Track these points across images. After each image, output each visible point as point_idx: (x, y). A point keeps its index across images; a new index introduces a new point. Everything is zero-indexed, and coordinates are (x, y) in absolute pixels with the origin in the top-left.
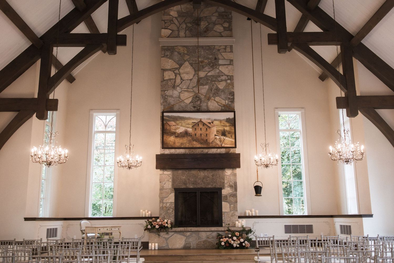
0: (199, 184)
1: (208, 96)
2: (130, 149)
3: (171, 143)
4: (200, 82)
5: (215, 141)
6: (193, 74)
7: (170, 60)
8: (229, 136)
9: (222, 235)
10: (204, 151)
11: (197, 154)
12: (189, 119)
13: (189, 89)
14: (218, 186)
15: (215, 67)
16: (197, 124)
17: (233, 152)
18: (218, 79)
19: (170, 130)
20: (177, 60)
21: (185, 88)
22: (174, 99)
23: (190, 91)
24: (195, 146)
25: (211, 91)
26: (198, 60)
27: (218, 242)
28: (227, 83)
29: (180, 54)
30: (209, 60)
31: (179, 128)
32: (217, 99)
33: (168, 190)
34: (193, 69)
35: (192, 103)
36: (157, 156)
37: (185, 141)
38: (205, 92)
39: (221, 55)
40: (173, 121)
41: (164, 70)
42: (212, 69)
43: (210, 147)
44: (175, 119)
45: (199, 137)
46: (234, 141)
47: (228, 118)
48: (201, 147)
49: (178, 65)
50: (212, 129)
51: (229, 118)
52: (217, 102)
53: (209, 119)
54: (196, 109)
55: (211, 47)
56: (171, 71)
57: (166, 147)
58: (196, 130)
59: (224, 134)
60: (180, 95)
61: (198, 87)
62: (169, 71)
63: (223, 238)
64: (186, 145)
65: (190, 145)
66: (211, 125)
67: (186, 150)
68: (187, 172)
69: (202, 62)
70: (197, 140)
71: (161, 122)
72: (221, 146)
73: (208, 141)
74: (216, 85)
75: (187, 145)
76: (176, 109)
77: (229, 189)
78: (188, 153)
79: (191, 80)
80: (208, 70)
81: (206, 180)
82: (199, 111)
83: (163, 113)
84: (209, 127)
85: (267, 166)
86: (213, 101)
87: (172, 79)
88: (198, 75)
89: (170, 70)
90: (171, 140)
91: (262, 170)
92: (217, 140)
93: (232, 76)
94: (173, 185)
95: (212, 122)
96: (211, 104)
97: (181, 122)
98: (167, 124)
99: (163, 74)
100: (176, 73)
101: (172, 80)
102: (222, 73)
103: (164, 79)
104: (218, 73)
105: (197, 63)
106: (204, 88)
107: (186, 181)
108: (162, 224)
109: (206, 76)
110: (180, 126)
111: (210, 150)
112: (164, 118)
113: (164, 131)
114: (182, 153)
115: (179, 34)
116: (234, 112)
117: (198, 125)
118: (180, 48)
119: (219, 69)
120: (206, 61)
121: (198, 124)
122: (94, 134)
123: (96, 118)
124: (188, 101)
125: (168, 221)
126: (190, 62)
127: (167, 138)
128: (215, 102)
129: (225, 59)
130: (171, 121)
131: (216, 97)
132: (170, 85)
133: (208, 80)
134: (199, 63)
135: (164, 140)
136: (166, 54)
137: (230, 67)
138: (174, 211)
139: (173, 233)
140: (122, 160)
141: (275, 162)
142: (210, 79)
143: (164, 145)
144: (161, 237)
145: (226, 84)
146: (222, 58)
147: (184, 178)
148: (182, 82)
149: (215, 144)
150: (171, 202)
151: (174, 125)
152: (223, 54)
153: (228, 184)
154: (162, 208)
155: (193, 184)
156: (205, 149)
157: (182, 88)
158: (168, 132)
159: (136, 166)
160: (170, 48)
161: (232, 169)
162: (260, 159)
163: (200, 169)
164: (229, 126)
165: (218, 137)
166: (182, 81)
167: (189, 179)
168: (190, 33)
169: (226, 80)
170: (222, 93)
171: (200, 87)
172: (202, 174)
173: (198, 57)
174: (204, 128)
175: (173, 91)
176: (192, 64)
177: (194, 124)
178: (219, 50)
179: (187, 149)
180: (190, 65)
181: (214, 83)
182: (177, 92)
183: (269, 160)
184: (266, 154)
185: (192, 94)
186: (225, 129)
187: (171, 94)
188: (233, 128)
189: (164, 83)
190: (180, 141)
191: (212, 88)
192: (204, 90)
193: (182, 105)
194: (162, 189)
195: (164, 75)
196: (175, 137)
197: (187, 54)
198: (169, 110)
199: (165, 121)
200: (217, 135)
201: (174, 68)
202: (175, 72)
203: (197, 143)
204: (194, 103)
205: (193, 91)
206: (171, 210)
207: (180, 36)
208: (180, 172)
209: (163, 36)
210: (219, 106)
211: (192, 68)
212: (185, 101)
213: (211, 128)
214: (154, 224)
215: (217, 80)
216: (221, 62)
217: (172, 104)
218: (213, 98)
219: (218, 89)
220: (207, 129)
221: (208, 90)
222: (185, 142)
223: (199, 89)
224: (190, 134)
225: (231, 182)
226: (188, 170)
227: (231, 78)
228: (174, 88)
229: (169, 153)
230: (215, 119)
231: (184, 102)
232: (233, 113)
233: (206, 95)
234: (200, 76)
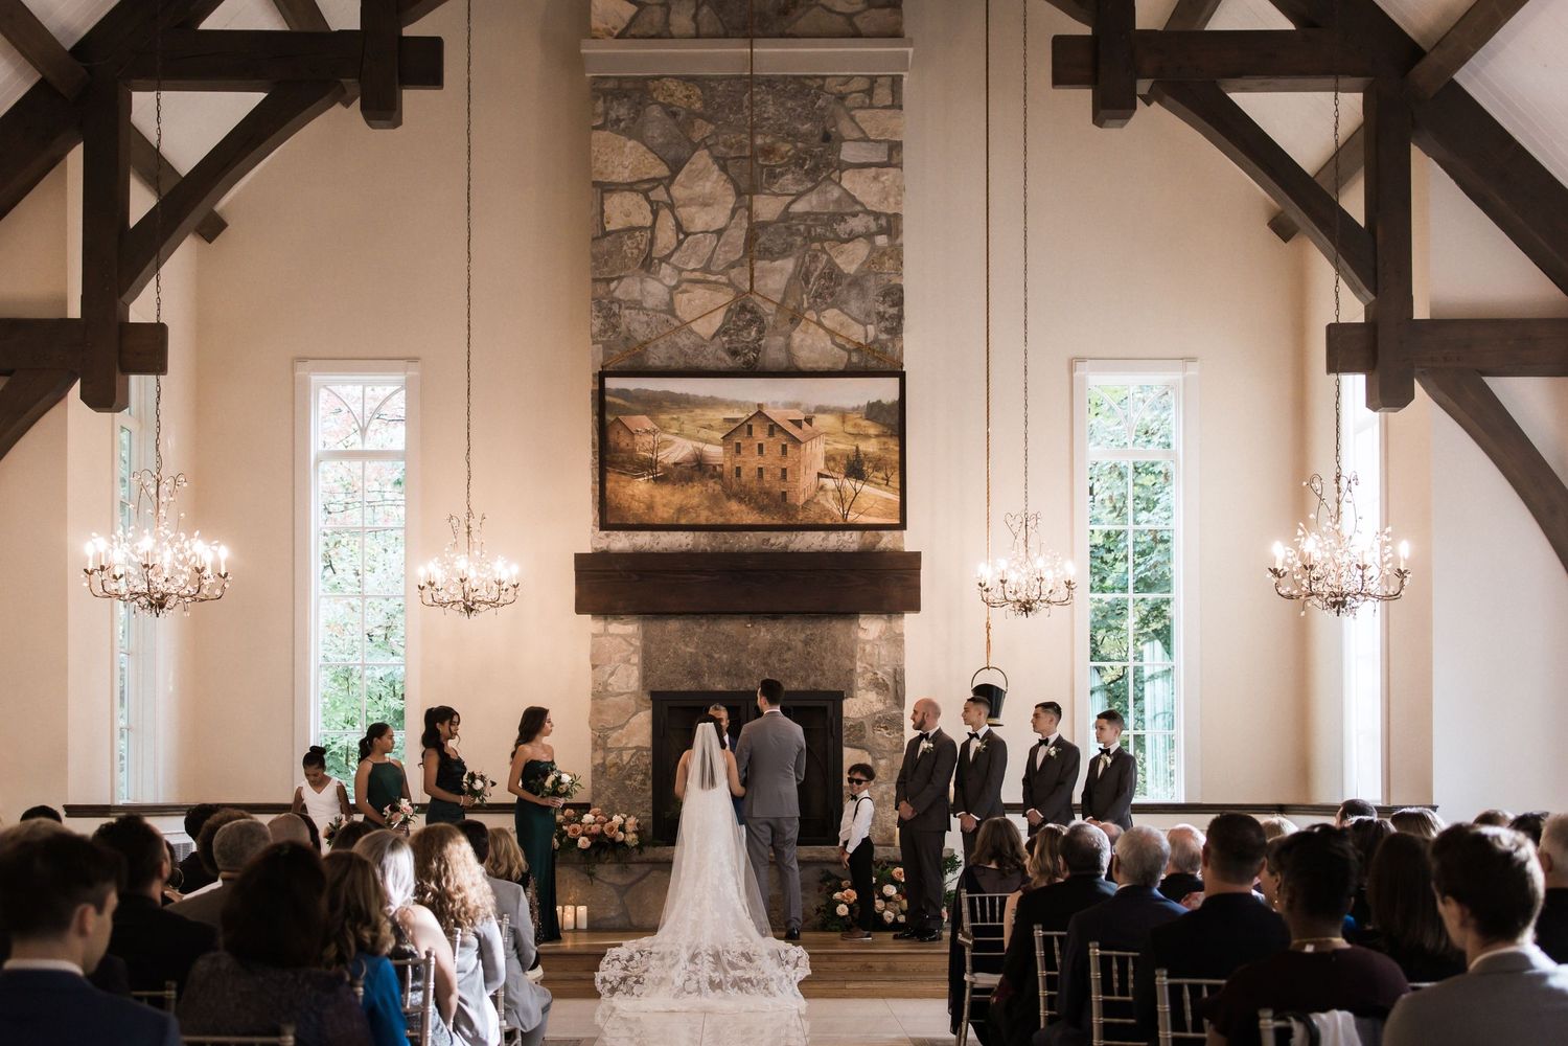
0: (750, 675)
1: (791, 304)
2: (469, 533)
3: (635, 505)
4: (758, 243)
5: (820, 498)
6: (731, 206)
7: (631, 143)
8: (881, 481)
9: (841, 876)
10: (772, 541)
11: (743, 555)
12: (711, 403)
13: (710, 273)
14: (827, 685)
15: (824, 174)
16: (746, 427)
17: (890, 546)
18: (834, 231)
19: (634, 450)
20: (660, 140)
21: (694, 270)
22: (648, 315)
23: (716, 282)
24: (734, 521)
25: (807, 282)
26: (752, 140)
27: (824, 903)
28: (874, 248)
29: (674, 115)
30: (799, 145)
31: (671, 442)
32: (831, 317)
33: (624, 696)
34: (729, 186)
35: (725, 333)
36: (580, 559)
37: (693, 498)
38: (778, 287)
39: (852, 119)
40: (644, 413)
41: (606, 188)
42: (809, 185)
43: (799, 523)
44: (653, 404)
45: (752, 482)
46: (896, 498)
47: (875, 401)
48: (760, 523)
49: (665, 167)
50: (809, 447)
51: (880, 401)
52: (831, 333)
53: (797, 405)
54: (740, 361)
55: (807, 82)
56: (635, 191)
57: (618, 522)
58: (738, 452)
59: (855, 469)
60: (672, 299)
61: (751, 265)
62: (627, 193)
63: (843, 890)
64: (698, 516)
65: (714, 513)
66: (805, 432)
67: (699, 537)
68: (701, 626)
69: (768, 152)
70: (743, 496)
71: (596, 417)
72: (841, 522)
73: (791, 499)
74: (825, 257)
75: (703, 517)
76: (658, 363)
77: (872, 696)
78: (709, 549)
79: (719, 232)
80: (793, 189)
81: (779, 660)
82: (752, 371)
83: (602, 376)
84: (796, 442)
85: (1026, 607)
86: (813, 327)
87: (641, 228)
88: (749, 208)
89: (630, 187)
90: (636, 491)
91: (1006, 621)
92: (825, 495)
93: (895, 214)
94: (644, 678)
95: (805, 420)
96: (803, 340)
97: (677, 419)
98: (619, 426)
99: (602, 204)
100: (658, 202)
101: (637, 234)
102: (855, 201)
103: (604, 228)
104: (838, 201)
105: (744, 158)
106: (773, 271)
107: (696, 663)
108: (602, 832)
109: (786, 215)
110: (673, 434)
111: (796, 536)
112: (608, 398)
113: (608, 457)
114: (684, 548)
115: (667, 23)
116: (902, 376)
117: (750, 432)
118: (672, 85)
119: (841, 187)
120: (785, 147)
121: (750, 427)
122: (318, 461)
123: (323, 393)
124: (707, 327)
125: (625, 820)
126: (715, 153)
127: (622, 484)
128: (821, 331)
129: (866, 139)
130: (636, 413)
131: (824, 310)
132: (632, 254)
133: (792, 234)
134: (753, 157)
135: (607, 493)
136: (613, 115)
137: (887, 174)
138: (649, 783)
139: (647, 868)
140: (439, 576)
141: (1063, 593)
142: (802, 228)
143: (609, 517)
144: (597, 882)
145: (870, 254)
146: (856, 135)
147: (688, 649)
148: (680, 243)
149: (818, 511)
150: (638, 748)
151: (647, 431)
152: (859, 115)
153: (869, 676)
154: (599, 771)
155: (728, 673)
156: (775, 533)
157: (683, 270)
158: (623, 462)
159: (494, 604)
160: (628, 85)
161: (885, 617)
162: (1002, 581)
163: (754, 615)
164: (877, 436)
165: (830, 484)
166: (681, 236)
167: (709, 656)
168: (717, 15)
169: (869, 236)
170: (854, 292)
171: (759, 264)
172: (764, 634)
173: (753, 127)
174: (773, 445)
175: (642, 281)
176: (725, 159)
177: (734, 426)
178: (841, 98)
179: (704, 534)
180: (716, 167)
181: (816, 246)
182: (661, 286)
183: (1038, 584)
184: (1027, 557)
185: (724, 297)
186: (861, 448)
187: (637, 295)
188: (893, 445)
189: (606, 244)
190: (672, 498)
191: (807, 269)
192: (776, 276)
193: (681, 345)
194: (600, 694)
195: (603, 212)
196: (655, 479)
197: (701, 116)
198: (626, 363)
199: (610, 413)
200: (826, 472)
201: (646, 177)
202: (653, 195)
203: (743, 507)
204: (730, 336)
205: (730, 284)
206: (640, 777)
207: (675, 30)
208: (673, 625)
209: (597, 30)
210: (836, 349)
211: (725, 177)
212: (694, 326)
213: (803, 446)
214: (570, 834)
215: (832, 236)
216: (849, 152)
217: (641, 338)
218: (812, 315)
219: (833, 275)
220: (784, 447)
221: (794, 277)
222: (695, 501)
223: (755, 275)
224: (715, 467)
225: (880, 667)
226: (708, 620)
227: (891, 225)
228: (648, 271)
229: (631, 551)
230: (822, 404)
231: (692, 331)
232: (896, 381)
233: (783, 300)
234: (757, 216)
